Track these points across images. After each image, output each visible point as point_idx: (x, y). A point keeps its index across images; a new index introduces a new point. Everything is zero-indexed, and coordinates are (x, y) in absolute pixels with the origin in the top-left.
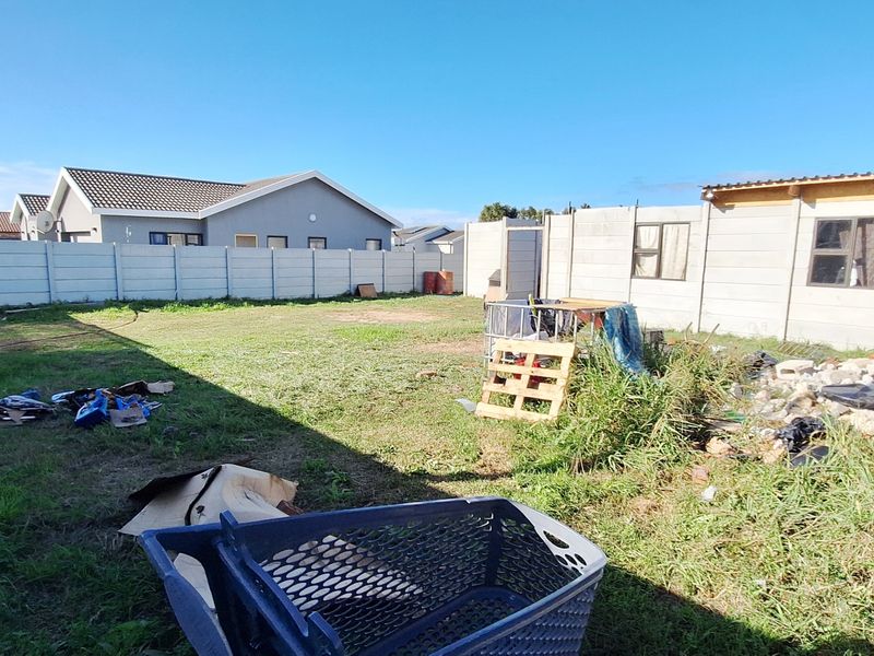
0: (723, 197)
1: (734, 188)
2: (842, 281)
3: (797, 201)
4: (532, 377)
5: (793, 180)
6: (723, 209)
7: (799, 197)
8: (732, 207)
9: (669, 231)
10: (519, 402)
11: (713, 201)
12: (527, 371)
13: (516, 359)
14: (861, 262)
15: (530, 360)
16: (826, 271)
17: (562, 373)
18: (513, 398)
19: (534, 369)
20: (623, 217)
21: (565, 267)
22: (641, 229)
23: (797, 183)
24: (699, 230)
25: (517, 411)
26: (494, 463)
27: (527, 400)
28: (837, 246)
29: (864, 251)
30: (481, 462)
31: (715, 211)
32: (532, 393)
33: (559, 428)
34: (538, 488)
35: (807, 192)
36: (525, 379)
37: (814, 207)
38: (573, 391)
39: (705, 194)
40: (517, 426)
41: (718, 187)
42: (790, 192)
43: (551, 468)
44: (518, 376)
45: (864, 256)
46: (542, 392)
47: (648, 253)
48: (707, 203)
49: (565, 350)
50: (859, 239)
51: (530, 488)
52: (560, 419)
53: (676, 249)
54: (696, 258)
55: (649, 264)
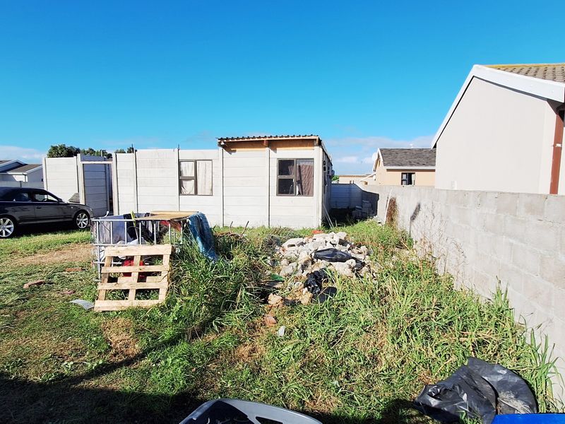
0: (229, 145)
1: (236, 140)
2: (292, 192)
3: (267, 149)
4: (140, 273)
5: (266, 137)
6: (230, 152)
7: (268, 147)
8: (235, 151)
9: (200, 166)
10: (132, 294)
11: (224, 147)
12: (135, 269)
13: (122, 261)
14: (300, 182)
15: (137, 260)
16: (285, 188)
17: (165, 266)
18: (127, 292)
19: (142, 267)
20: (170, 155)
21: (133, 190)
22: (182, 163)
23: (267, 139)
24: (218, 164)
25: (131, 302)
26: (124, 349)
27: (138, 291)
28: (288, 173)
29: (300, 176)
30: (113, 351)
31: (226, 153)
32: (142, 286)
33: (169, 308)
34: (169, 360)
35: (273, 144)
36: (135, 275)
37: (276, 152)
38: (174, 278)
39: (220, 143)
40: (135, 313)
41: (227, 139)
42: (265, 144)
43: (173, 342)
44: (129, 274)
45: (301, 178)
46: (150, 283)
47: (188, 179)
48: (221, 148)
49: (164, 249)
50: (298, 171)
51: (163, 362)
52: (168, 302)
53: (205, 176)
54: (217, 182)
55: (189, 186)
